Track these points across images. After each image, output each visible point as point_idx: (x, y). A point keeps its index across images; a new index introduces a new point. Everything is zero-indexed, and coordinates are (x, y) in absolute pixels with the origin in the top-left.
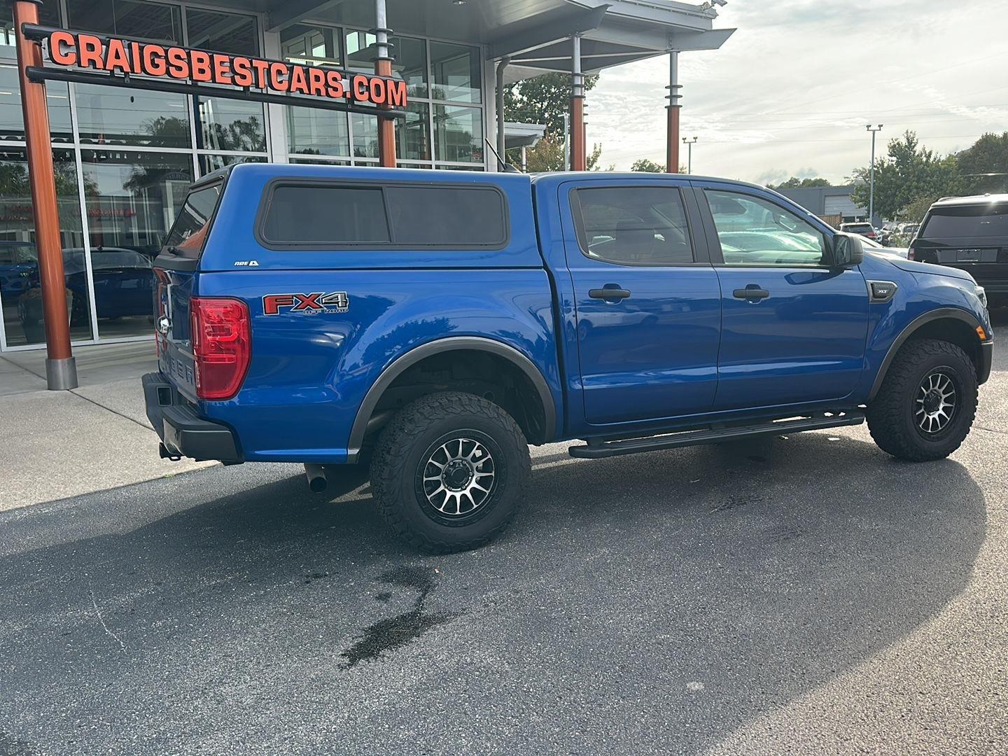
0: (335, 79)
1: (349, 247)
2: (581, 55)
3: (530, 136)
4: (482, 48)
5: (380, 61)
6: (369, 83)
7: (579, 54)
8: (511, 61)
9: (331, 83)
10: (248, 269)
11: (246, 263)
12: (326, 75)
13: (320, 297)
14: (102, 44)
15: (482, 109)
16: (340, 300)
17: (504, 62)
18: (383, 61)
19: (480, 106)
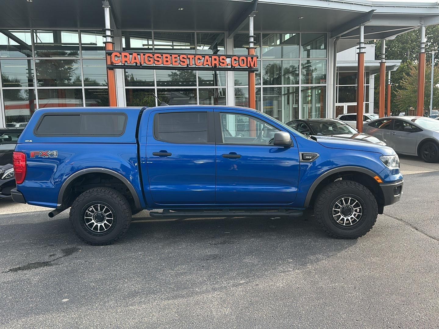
0: (223, 59)
1: (62, 136)
2: (364, 34)
3: (393, 66)
4: (328, 34)
5: (250, 49)
6: (239, 59)
7: (363, 33)
8: (341, 38)
9: (221, 61)
10: (29, 143)
11: (28, 141)
12: (219, 57)
13: (48, 152)
14: (130, 55)
15: (326, 60)
16: (55, 153)
17: (337, 38)
18: (251, 49)
19: (326, 59)
